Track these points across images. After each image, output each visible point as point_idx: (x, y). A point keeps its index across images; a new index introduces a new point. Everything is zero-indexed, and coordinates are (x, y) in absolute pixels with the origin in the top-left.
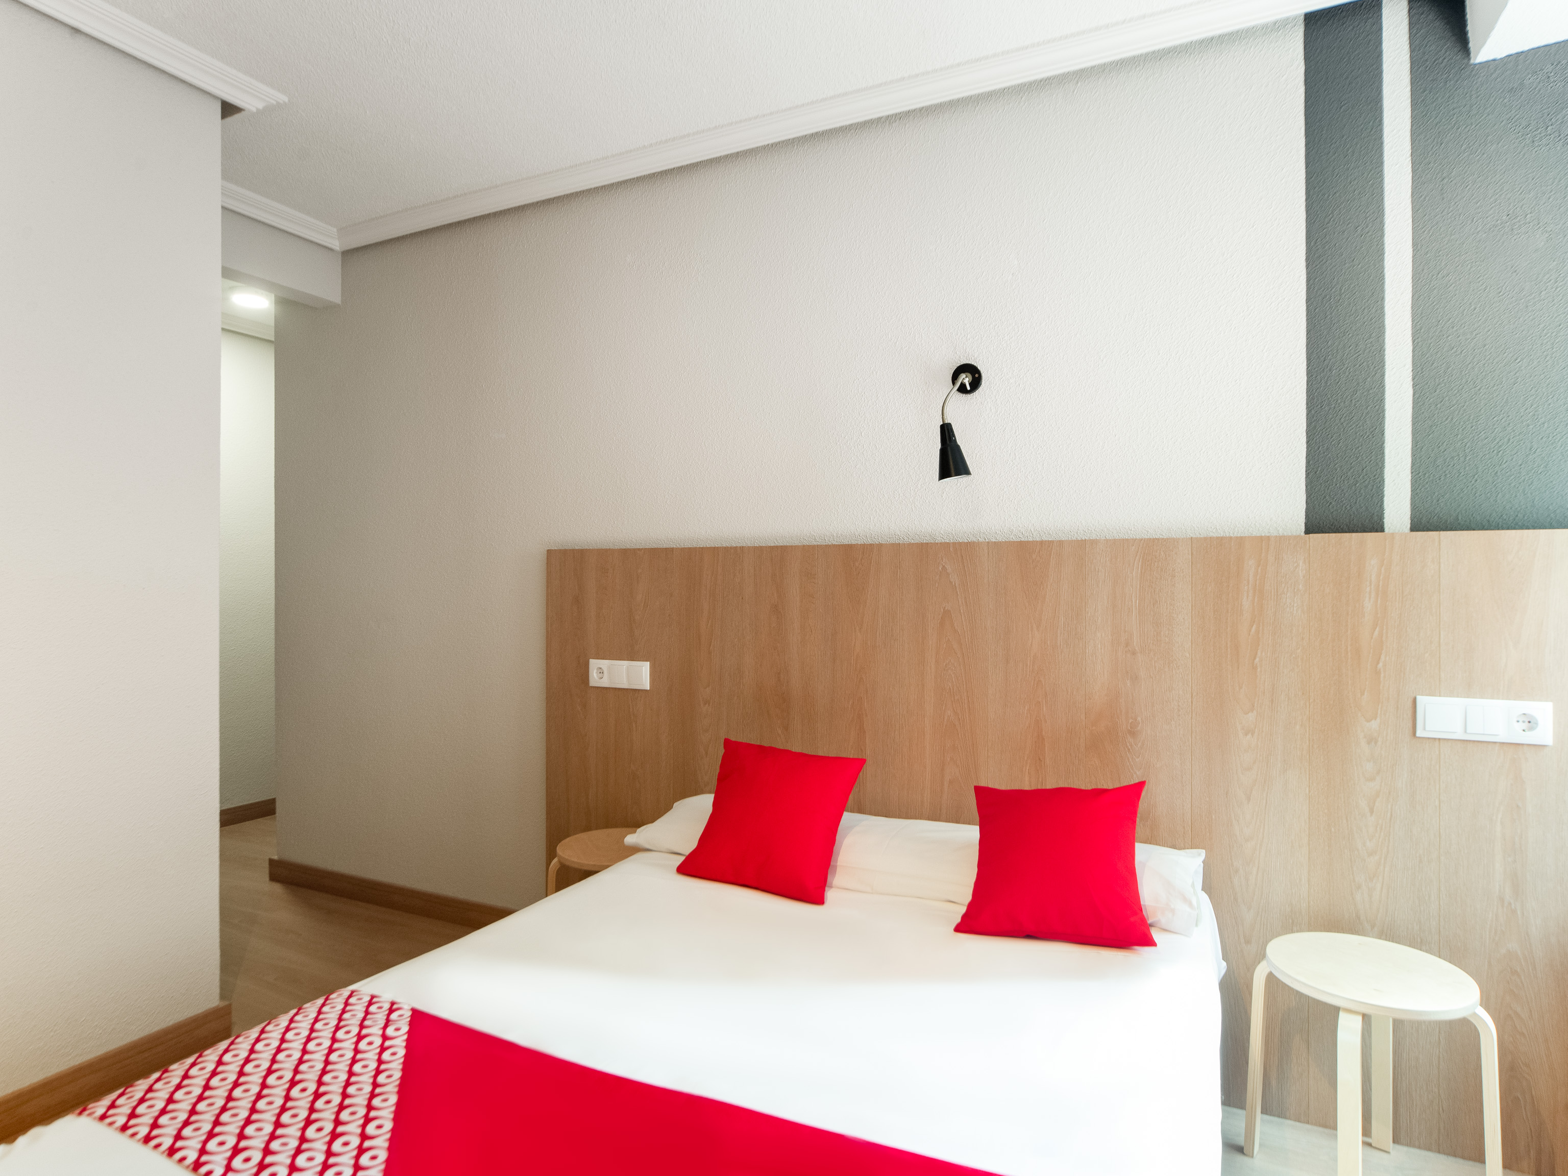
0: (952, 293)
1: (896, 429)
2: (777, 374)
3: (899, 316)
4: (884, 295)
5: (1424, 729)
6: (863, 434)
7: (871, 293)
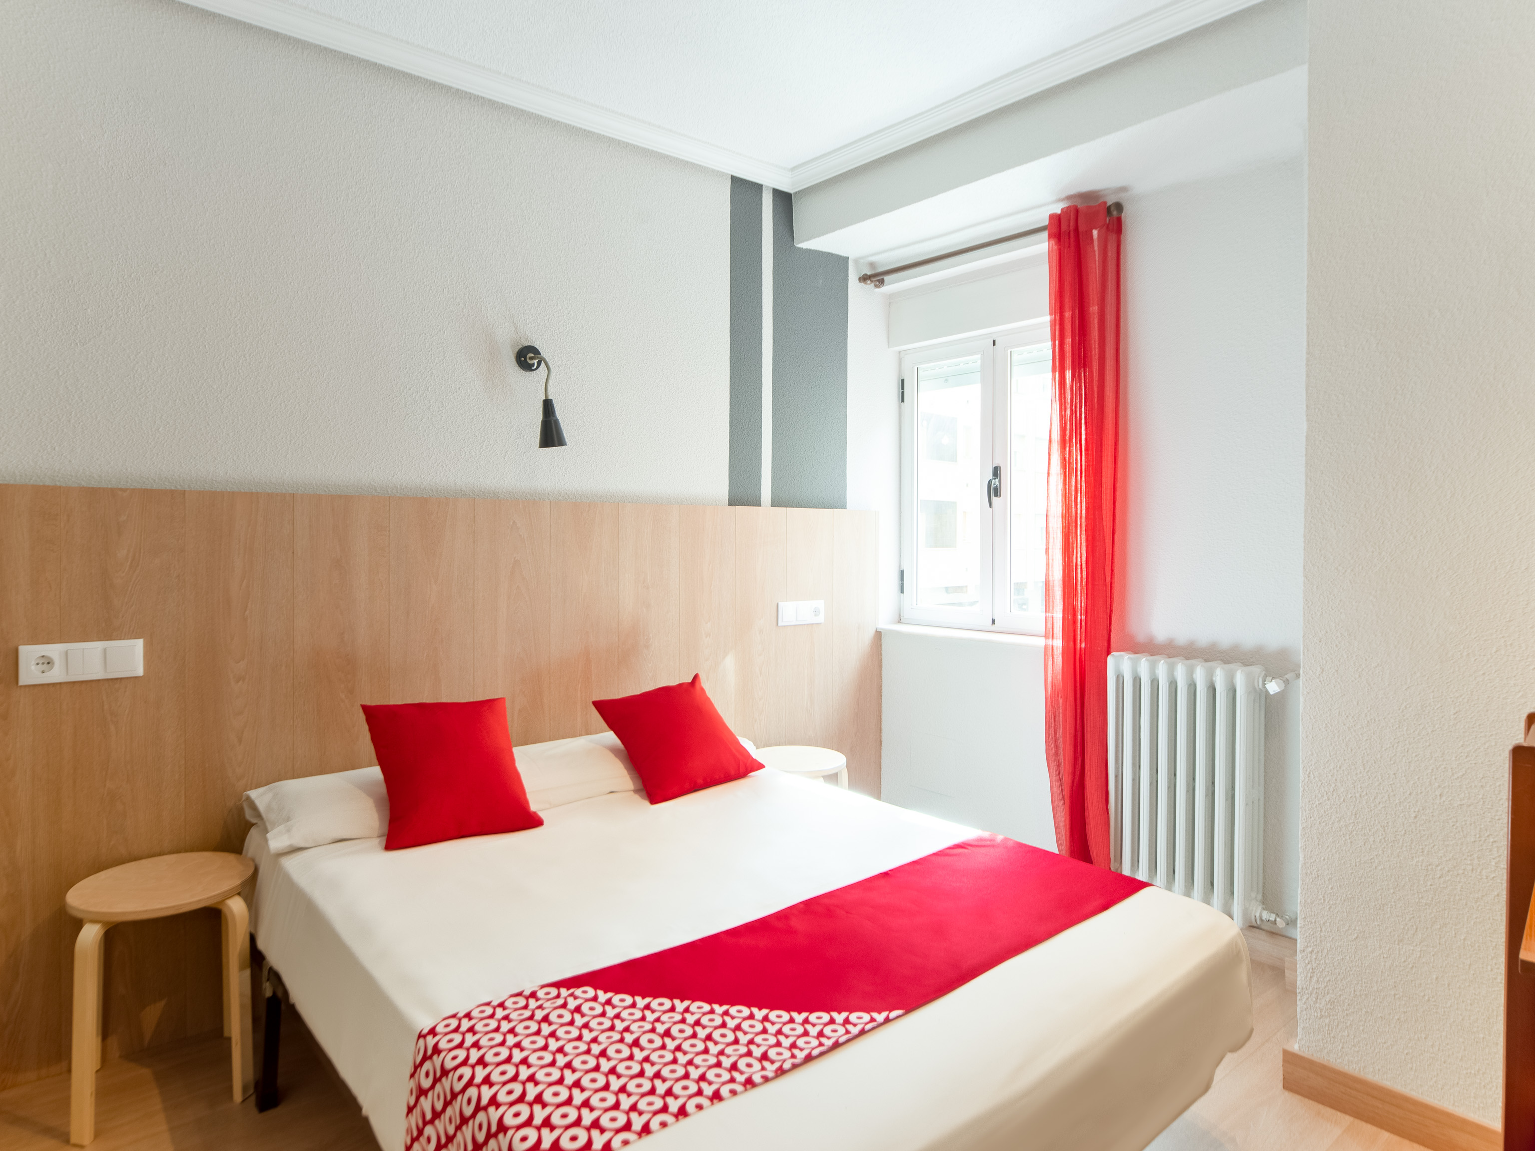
0: (514, 279)
1: (463, 390)
2: (329, 306)
3: (466, 284)
4: (451, 259)
5: (783, 621)
6: (429, 389)
7: (439, 253)
